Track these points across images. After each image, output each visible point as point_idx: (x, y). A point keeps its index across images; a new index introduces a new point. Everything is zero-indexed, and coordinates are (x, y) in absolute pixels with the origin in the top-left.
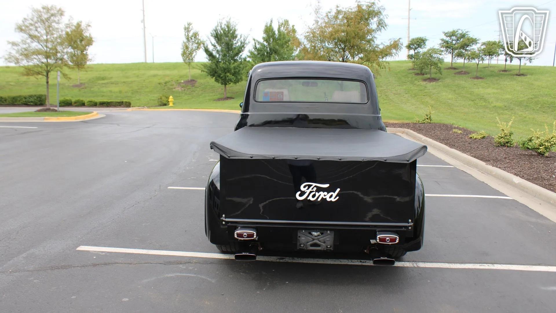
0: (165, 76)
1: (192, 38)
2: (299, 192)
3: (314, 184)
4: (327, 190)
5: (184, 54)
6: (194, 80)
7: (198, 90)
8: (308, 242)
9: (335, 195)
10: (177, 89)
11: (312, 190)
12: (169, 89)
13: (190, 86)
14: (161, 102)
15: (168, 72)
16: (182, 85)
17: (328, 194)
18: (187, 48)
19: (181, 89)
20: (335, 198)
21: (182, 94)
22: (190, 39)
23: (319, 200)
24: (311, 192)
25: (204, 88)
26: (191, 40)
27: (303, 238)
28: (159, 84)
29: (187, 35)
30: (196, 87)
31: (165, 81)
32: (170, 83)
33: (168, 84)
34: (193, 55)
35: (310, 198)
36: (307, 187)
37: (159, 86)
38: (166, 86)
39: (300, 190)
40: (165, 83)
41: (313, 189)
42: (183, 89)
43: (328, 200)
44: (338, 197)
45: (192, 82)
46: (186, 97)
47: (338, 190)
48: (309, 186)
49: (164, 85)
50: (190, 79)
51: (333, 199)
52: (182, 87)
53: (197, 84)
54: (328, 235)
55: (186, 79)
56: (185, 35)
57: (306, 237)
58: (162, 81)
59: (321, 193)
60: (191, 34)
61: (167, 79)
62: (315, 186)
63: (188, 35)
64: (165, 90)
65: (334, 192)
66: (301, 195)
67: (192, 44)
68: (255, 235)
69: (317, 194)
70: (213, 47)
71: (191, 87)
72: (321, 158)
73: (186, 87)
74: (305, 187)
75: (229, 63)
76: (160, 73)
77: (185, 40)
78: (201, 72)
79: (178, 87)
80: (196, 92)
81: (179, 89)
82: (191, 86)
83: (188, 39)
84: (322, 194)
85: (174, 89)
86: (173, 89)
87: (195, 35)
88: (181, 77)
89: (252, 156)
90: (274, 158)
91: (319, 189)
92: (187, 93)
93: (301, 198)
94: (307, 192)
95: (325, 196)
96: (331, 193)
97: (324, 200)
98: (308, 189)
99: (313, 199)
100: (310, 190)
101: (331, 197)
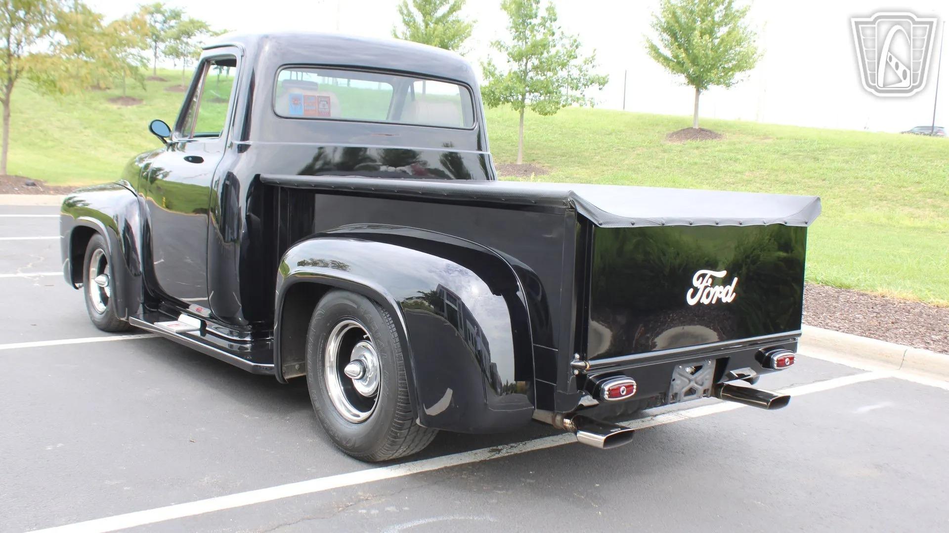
2: (691, 291)
3: (709, 273)
4: (724, 282)
8: (683, 388)
9: (731, 288)
11: (706, 284)
17: (724, 287)
20: (732, 296)
23: (714, 302)
24: (706, 287)
27: (678, 382)
35: (704, 299)
36: (701, 278)
39: (692, 286)
41: (707, 282)
43: (724, 300)
47: (736, 280)
48: (703, 276)
51: (729, 299)
54: (708, 369)
57: (682, 378)
59: (717, 287)
65: (731, 285)
66: (693, 296)
68: (635, 387)
69: (712, 290)
72: (720, 222)
74: (698, 279)
84: (717, 291)
89: (634, 221)
90: (663, 224)
91: (715, 282)
93: (692, 302)
94: (701, 287)
95: (721, 293)
96: (728, 287)
97: (719, 300)
98: (701, 283)
99: (706, 301)
100: (704, 284)
101: (727, 294)
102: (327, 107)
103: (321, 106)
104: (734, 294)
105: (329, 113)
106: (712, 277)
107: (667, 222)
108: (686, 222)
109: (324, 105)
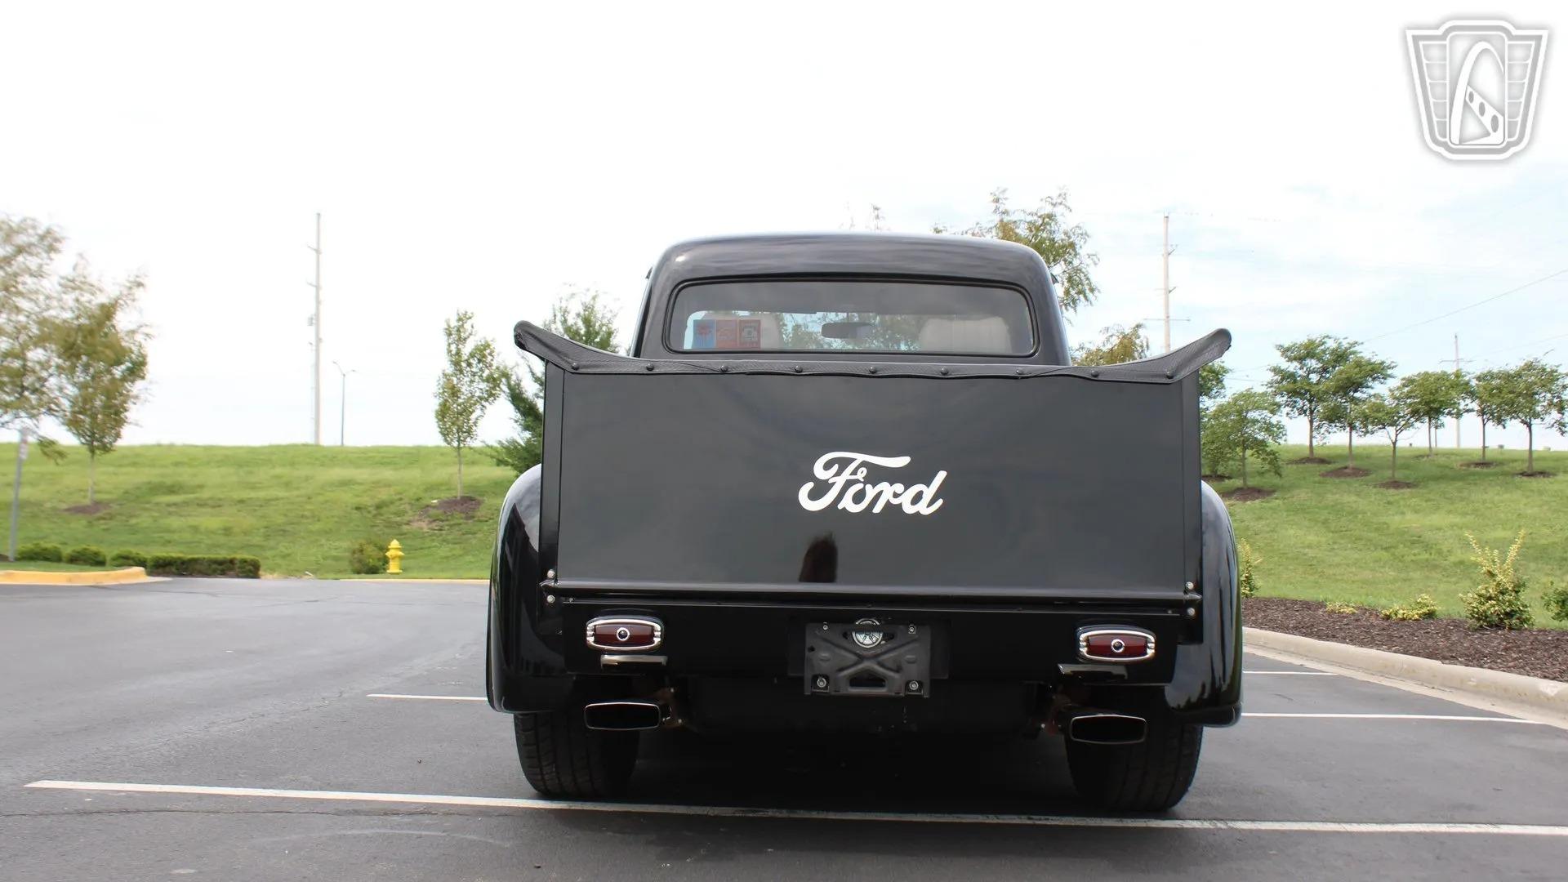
0: (377, 484)
1: (471, 361)
2: (810, 485)
3: (860, 458)
4: (905, 477)
5: (443, 413)
6: (471, 499)
7: (485, 528)
8: (842, 670)
9: (929, 492)
10: (415, 525)
11: (854, 477)
12: (389, 525)
13: (458, 517)
14: (360, 561)
15: (388, 474)
16: (432, 512)
17: (906, 489)
18: (454, 392)
19: (430, 526)
20: (931, 504)
21: (433, 540)
22: (464, 365)
23: (877, 509)
24: (849, 484)
26: (468, 369)
27: (825, 655)
28: (358, 508)
29: (453, 348)
30: (482, 519)
31: (377, 501)
32: (393, 508)
33: (385, 509)
34: (473, 417)
35: (847, 504)
36: (836, 467)
37: (356, 515)
38: (380, 514)
39: (813, 478)
40: (378, 507)
41: (854, 472)
42: (434, 525)
43: (909, 509)
44: (940, 502)
45: (467, 503)
46: (444, 551)
47: (941, 476)
48: (844, 463)
49: (374, 512)
50: (459, 494)
51: (923, 508)
52: (434, 521)
53: (486, 511)
54: (908, 643)
55: (446, 495)
56: (450, 351)
57: (837, 650)
58: (366, 500)
59: (884, 486)
60: (467, 350)
61: (383, 495)
62: (864, 464)
63: (458, 353)
64: (375, 529)
65: (928, 483)
66: (814, 495)
67: (472, 381)
68: (658, 634)
69: (871, 492)
70: (536, 386)
71: (461, 521)
73: (447, 520)
74: (827, 466)
76: (363, 474)
77: (450, 369)
79: (421, 520)
80: (479, 535)
81: (424, 526)
82: (463, 515)
83: (457, 364)
84: (887, 491)
85: (407, 526)
86: (404, 526)
87: (482, 353)
88: (431, 488)
89: (654, 365)
91: (878, 474)
92: (450, 537)
93: (815, 506)
94: (839, 481)
95: (896, 496)
96: (919, 486)
97: (893, 510)
98: (837, 474)
99: (854, 508)
100: (847, 476)
101: (917, 499)
102: (755, 334)
103: (745, 334)
105: (758, 342)
106: (867, 465)
109: (749, 333)
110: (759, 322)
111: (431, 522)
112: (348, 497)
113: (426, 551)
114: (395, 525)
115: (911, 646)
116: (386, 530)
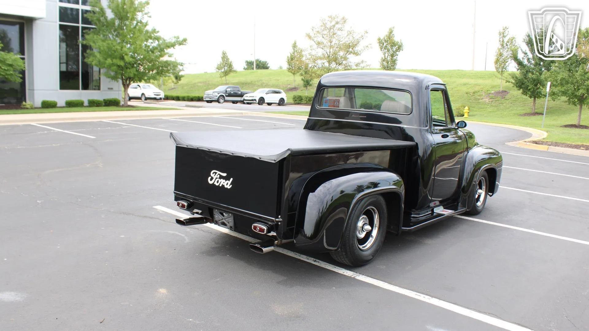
0: (476, 85)
1: (508, 44)
2: (210, 178)
3: (218, 172)
4: (226, 178)
5: (497, 62)
6: (505, 91)
7: (507, 102)
8: (219, 220)
9: (230, 182)
10: (484, 100)
11: (217, 177)
12: (476, 99)
13: (499, 98)
14: (458, 112)
15: (480, 81)
16: (491, 95)
17: (226, 181)
18: (501, 55)
19: (489, 100)
20: (229, 186)
21: (488, 105)
22: (505, 45)
23: (221, 185)
24: (217, 178)
25: (514, 100)
26: (507, 46)
27: (216, 216)
28: (467, 93)
29: (501, 40)
30: (506, 99)
31: (473, 91)
32: (479, 94)
33: (476, 94)
34: (507, 64)
35: (216, 183)
36: (214, 174)
37: (466, 95)
38: (474, 96)
39: (211, 176)
40: (474, 93)
43: (226, 186)
45: (503, 93)
46: (491, 109)
47: (232, 179)
48: (216, 173)
49: (472, 94)
50: (501, 89)
51: (229, 187)
52: (491, 99)
53: (508, 96)
55: (497, 90)
56: (500, 41)
57: (219, 216)
58: (471, 91)
59: (222, 180)
60: (506, 40)
61: (477, 89)
63: (503, 41)
64: (471, 100)
65: (229, 181)
66: (211, 180)
67: (508, 51)
68: (186, 206)
69: (220, 181)
70: (523, 55)
71: (500, 99)
72: (223, 152)
73: (495, 99)
74: (213, 174)
75: (539, 73)
76: (472, 81)
77: (500, 47)
78: (506, 82)
79: (486, 98)
80: (504, 105)
81: (487, 100)
82: (501, 97)
83: (502, 45)
85: (482, 100)
86: (480, 100)
87: (512, 40)
88: (493, 87)
89: (188, 145)
90: (197, 148)
91: (221, 177)
92: (494, 105)
93: (211, 182)
94: (215, 177)
95: (224, 183)
96: (227, 181)
97: (223, 186)
98: (215, 176)
99: (217, 184)
100: (216, 176)
101: (227, 184)
104: (231, 186)
106: (219, 174)
107: (200, 148)
108: (207, 149)
109: (337, 103)
110: (339, 100)
111: (489, 99)
112: (465, 89)
113: (484, 109)
114: (477, 99)
115: (230, 218)
116: (474, 101)
